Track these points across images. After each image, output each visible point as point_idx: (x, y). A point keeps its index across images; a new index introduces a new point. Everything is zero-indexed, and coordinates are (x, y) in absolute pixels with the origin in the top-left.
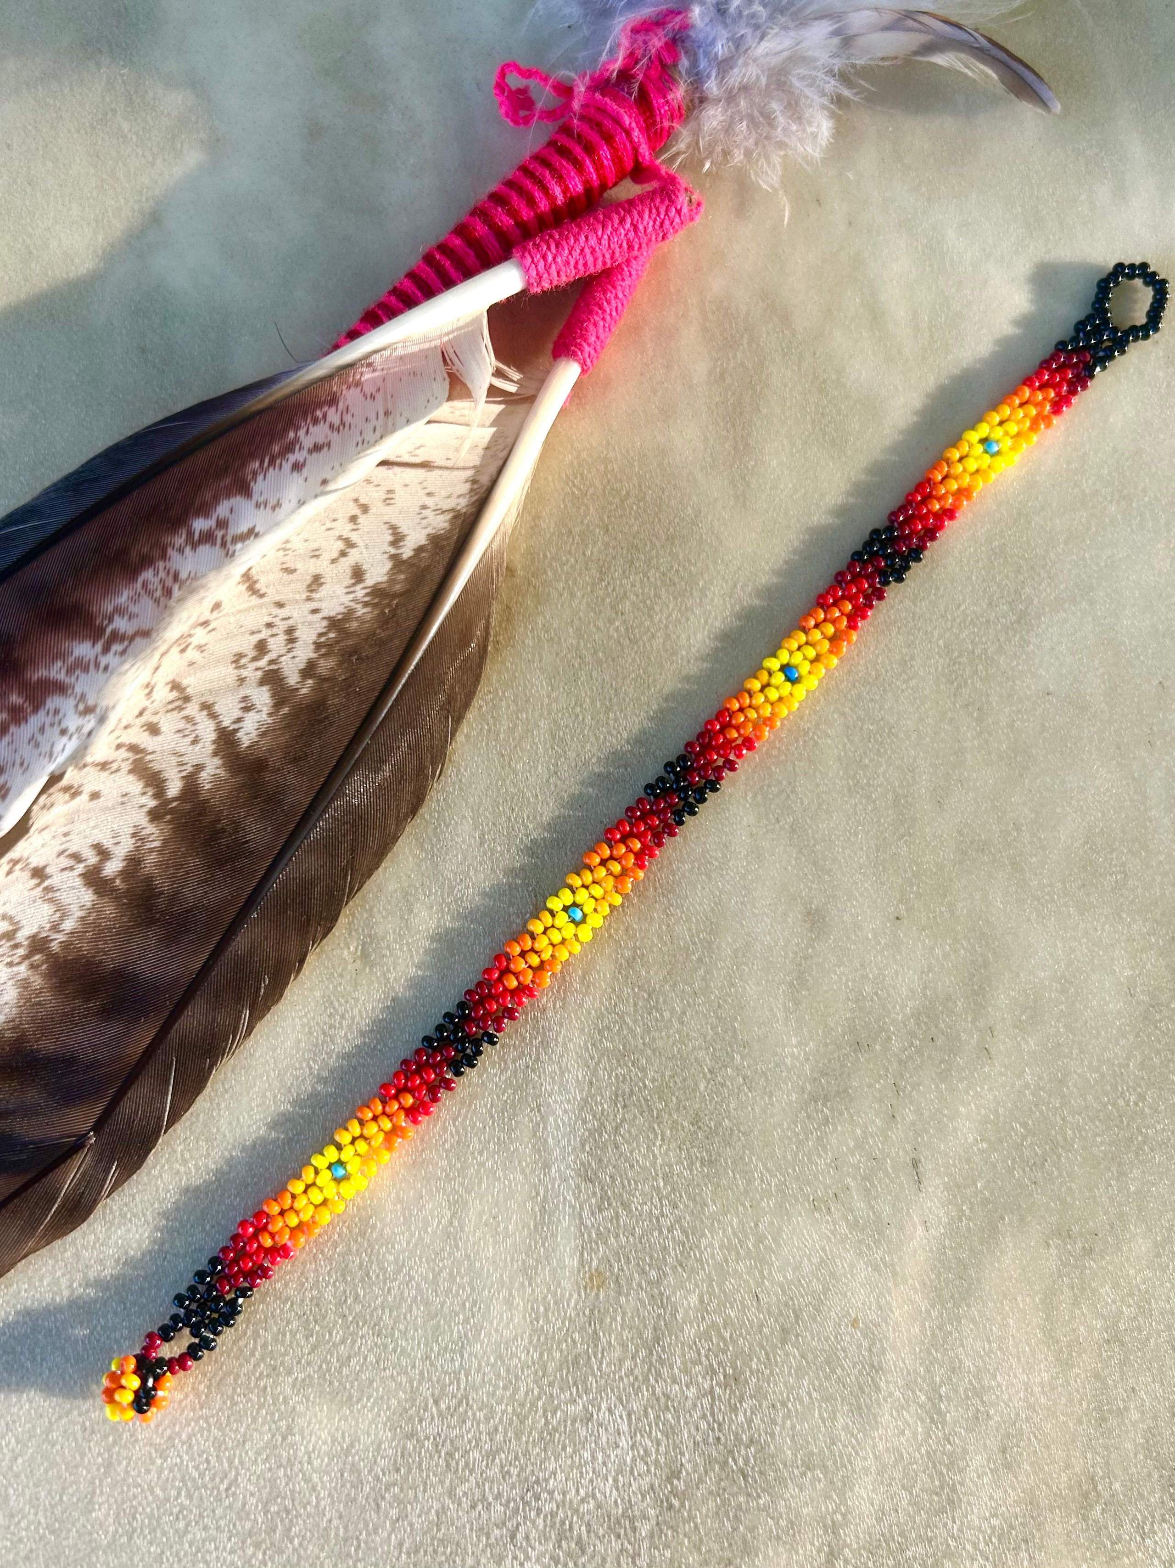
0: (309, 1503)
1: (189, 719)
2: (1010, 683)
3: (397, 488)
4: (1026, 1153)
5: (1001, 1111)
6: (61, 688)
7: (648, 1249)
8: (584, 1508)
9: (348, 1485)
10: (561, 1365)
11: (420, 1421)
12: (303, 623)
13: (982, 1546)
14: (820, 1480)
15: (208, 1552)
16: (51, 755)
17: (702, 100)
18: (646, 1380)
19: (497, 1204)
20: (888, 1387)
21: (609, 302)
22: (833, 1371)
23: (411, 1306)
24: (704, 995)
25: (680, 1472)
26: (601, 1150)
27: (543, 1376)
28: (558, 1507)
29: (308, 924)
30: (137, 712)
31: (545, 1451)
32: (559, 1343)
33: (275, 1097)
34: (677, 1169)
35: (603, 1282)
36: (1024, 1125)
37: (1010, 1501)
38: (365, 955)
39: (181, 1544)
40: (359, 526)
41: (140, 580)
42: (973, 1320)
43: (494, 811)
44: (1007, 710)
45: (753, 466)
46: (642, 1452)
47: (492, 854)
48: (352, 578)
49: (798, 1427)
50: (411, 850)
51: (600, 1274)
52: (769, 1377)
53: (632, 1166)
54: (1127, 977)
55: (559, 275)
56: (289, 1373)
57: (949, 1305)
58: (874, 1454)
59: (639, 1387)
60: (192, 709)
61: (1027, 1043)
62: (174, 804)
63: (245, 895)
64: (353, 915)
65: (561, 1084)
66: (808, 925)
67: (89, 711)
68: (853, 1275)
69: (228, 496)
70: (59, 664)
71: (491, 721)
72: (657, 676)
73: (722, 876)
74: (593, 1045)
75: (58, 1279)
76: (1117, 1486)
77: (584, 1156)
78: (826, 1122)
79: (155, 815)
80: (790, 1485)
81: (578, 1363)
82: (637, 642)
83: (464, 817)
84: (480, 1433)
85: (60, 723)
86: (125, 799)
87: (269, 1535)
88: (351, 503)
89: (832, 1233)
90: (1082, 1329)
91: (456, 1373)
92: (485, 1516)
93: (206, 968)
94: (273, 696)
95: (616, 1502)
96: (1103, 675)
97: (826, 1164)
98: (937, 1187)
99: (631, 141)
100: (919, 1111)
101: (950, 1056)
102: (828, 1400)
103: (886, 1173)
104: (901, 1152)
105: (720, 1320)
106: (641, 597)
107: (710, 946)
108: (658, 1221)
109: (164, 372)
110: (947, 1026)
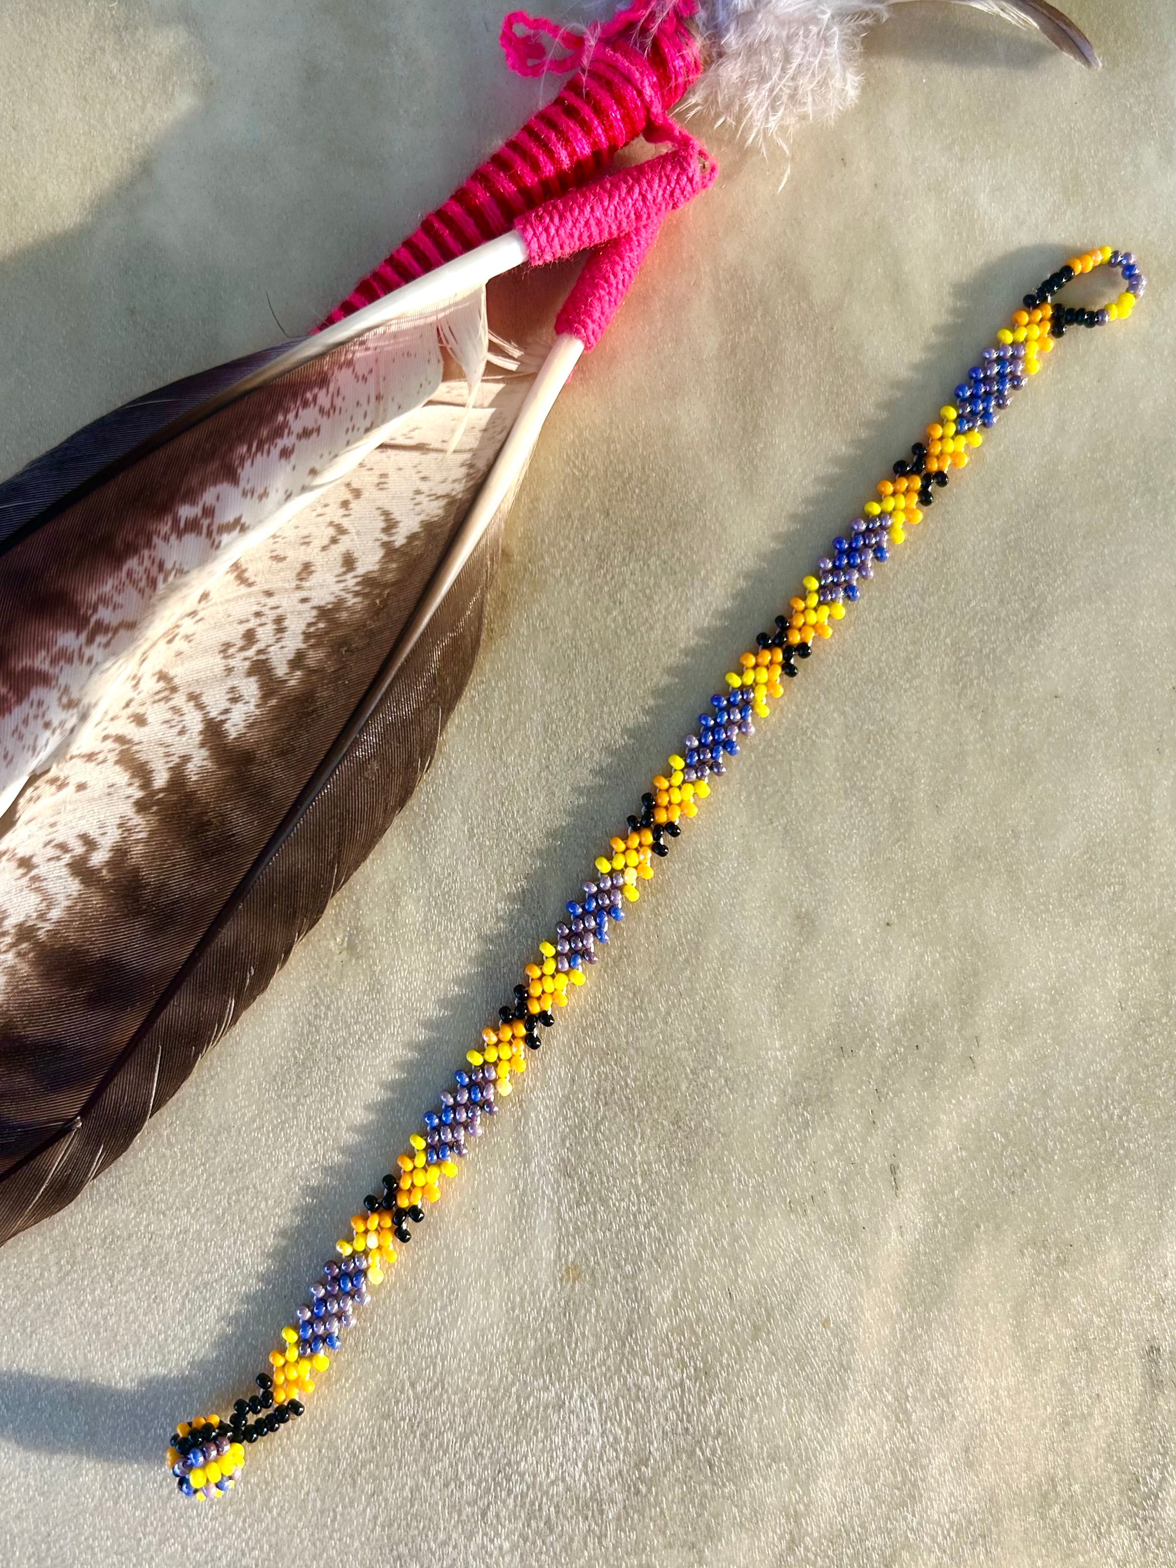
0: (287, 1476)
1: (175, 710)
2: (1017, 685)
3: (391, 472)
4: (1006, 1163)
5: (982, 1120)
6: (45, 679)
7: (624, 1244)
8: (553, 1490)
9: (326, 1461)
10: (535, 1353)
11: (397, 1403)
12: (292, 612)
13: (940, 1539)
14: (784, 1472)
15: (190, 1517)
16: (34, 749)
17: (720, 55)
18: (618, 1371)
19: (477, 1196)
20: (856, 1387)
21: (615, 276)
22: (802, 1369)
23: (390, 1292)
24: (690, 996)
25: (648, 1460)
26: (581, 1147)
27: (518, 1363)
28: (528, 1488)
29: (294, 916)
30: (123, 704)
31: (517, 1434)
32: (534, 1331)
33: (260, 1085)
34: (655, 1167)
35: (579, 1275)
36: (1005, 1135)
37: (970, 1497)
38: (351, 947)
39: (164, 1508)
40: (351, 512)
41: (125, 569)
42: (943, 1324)
43: (484, 805)
44: (1013, 713)
45: (762, 449)
46: (611, 1439)
47: (481, 849)
48: (343, 566)
49: (765, 1421)
50: (399, 843)
51: (576, 1267)
52: (738, 1372)
53: (611, 1163)
54: (1120, 991)
55: (562, 247)
57: (921, 1309)
58: (839, 1450)
59: (611, 1377)
60: (179, 700)
61: (1013, 1054)
62: (161, 795)
63: (232, 888)
64: (340, 906)
66: (796, 929)
67: (71, 705)
68: (826, 1277)
69: (215, 483)
70: (43, 653)
71: (483, 712)
72: (654, 669)
73: (712, 876)
74: (577, 1042)
75: (47, 1255)
76: (1076, 1487)
77: (564, 1152)
78: (806, 1125)
79: (141, 806)
80: (755, 1476)
81: (552, 1352)
82: (634, 634)
83: (453, 809)
84: (455, 1416)
85: (43, 715)
86: (112, 789)
87: (249, 1504)
88: (343, 488)
89: (807, 1234)
90: (1051, 1336)
91: (433, 1359)
92: (458, 1495)
93: (193, 959)
94: (261, 687)
95: (585, 1485)
96: (1114, 678)
97: (804, 1166)
98: (914, 1194)
99: (643, 100)
100: (899, 1118)
101: (933, 1064)
102: (795, 1397)
103: (864, 1178)
104: (879, 1158)
105: (692, 1315)
106: (640, 587)
107: (697, 947)
108: (635, 1217)
109: (153, 336)
110: (933, 1034)
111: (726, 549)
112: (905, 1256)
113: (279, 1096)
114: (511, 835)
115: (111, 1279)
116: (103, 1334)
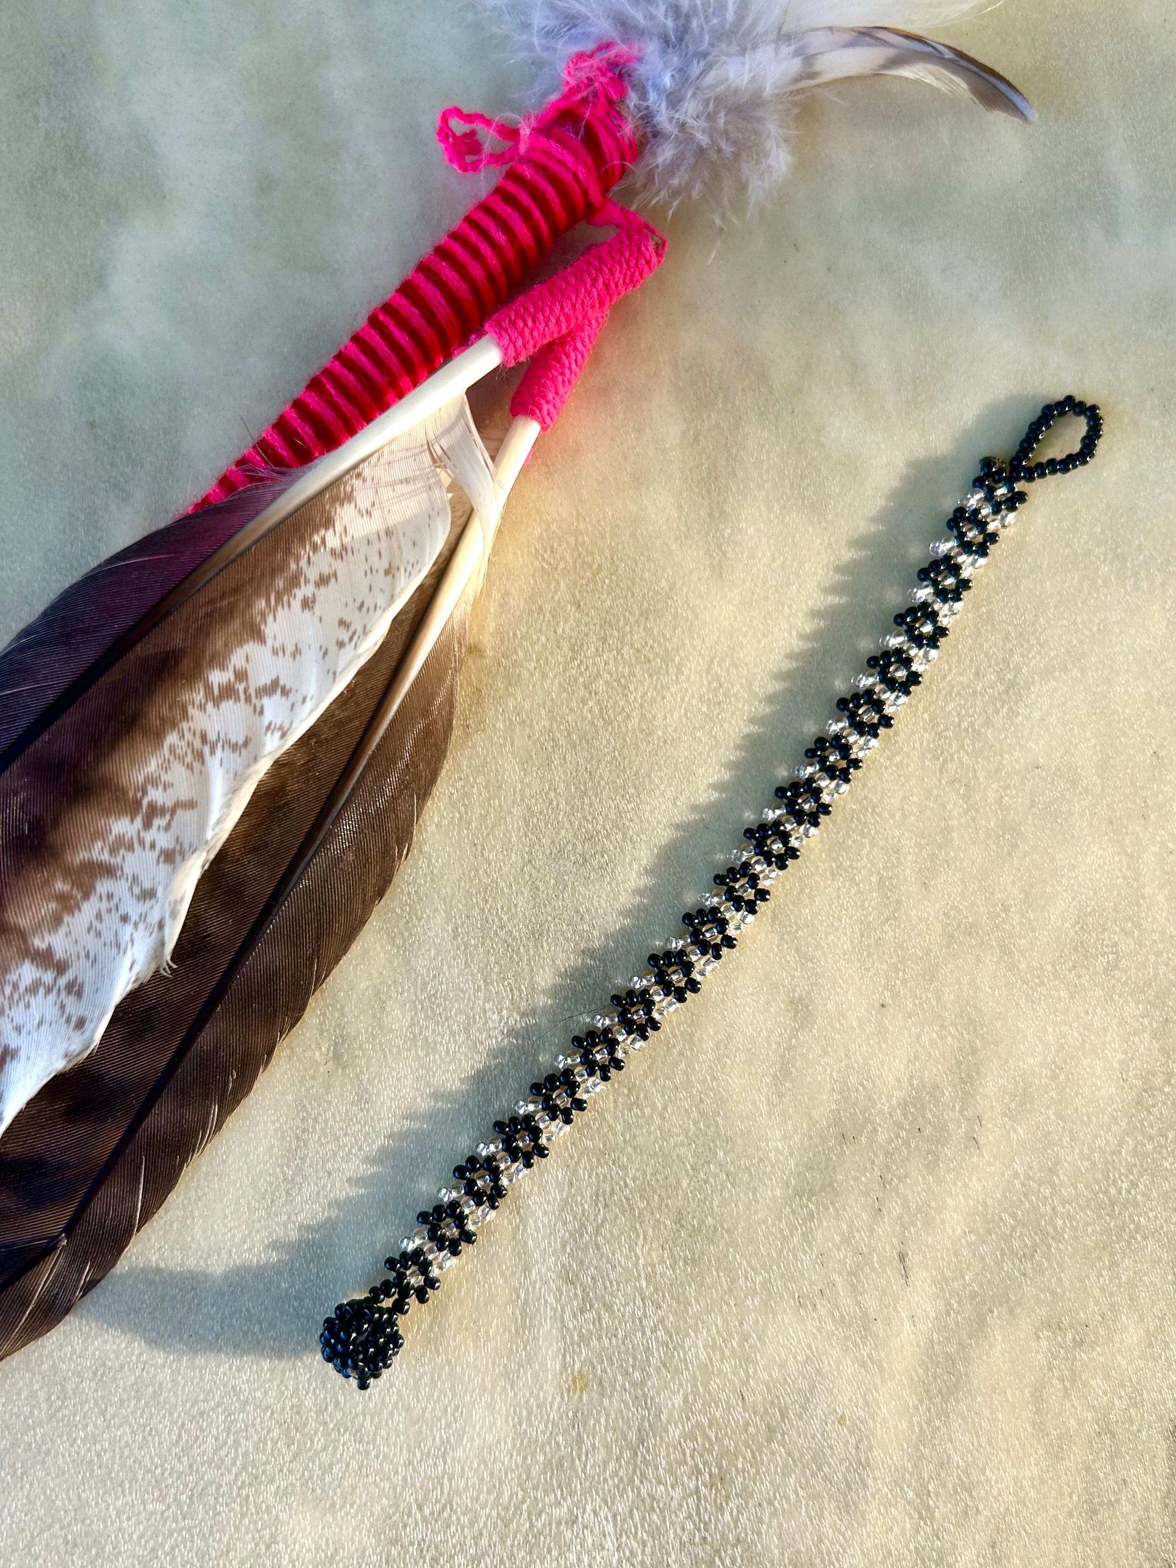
2: (998, 757)
4: (1016, 1244)
5: (989, 1201)
7: (631, 1350)
10: (545, 1467)
11: (405, 1526)
18: (631, 1481)
20: (876, 1484)
22: (820, 1469)
23: (392, 1412)
24: (686, 1090)
26: (583, 1251)
27: (527, 1479)
31: (531, 1553)
32: (543, 1446)
33: (249, 1204)
34: (659, 1269)
35: (586, 1385)
36: (1014, 1216)
38: (337, 1057)
42: (962, 1415)
43: (467, 903)
45: (729, 535)
46: (627, 1554)
47: (466, 948)
49: (785, 1525)
50: (382, 947)
51: (582, 1376)
52: (755, 1476)
53: (614, 1267)
54: (1120, 1062)
56: (272, 1481)
57: (937, 1400)
58: (862, 1552)
59: (624, 1489)
61: (1015, 1131)
64: (324, 1014)
65: (540, 1185)
66: (791, 1015)
68: (839, 1372)
71: (463, 809)
72: (633, 758)
77: (564, 1259)
78: (811, 1217)
81: (562, 1466)
82: (611, 724)
83: (436, 910)
84: (465, 1537)
89: (818, 1330)
90: (1072, 1421)
93: (172, 1066)
96: (1095, 746)
97: (811, 1260)
98: (924, 1281)
100: (905, 1204)
101: (937, 1147)
102: (814, 1498)
103: (873, 1269)
104: (887, 1248)
105: (706, 1422)
106: (615, 676)
107: (691, 1038)
108: (641, 1322)
109: (114, 447)
110: (934, 1116)
111: (699, 636)
112: (919, 1346)
113: (269, 1214)
114: (496, 933)
115: (103, 1413)
116: (97, 1472)
